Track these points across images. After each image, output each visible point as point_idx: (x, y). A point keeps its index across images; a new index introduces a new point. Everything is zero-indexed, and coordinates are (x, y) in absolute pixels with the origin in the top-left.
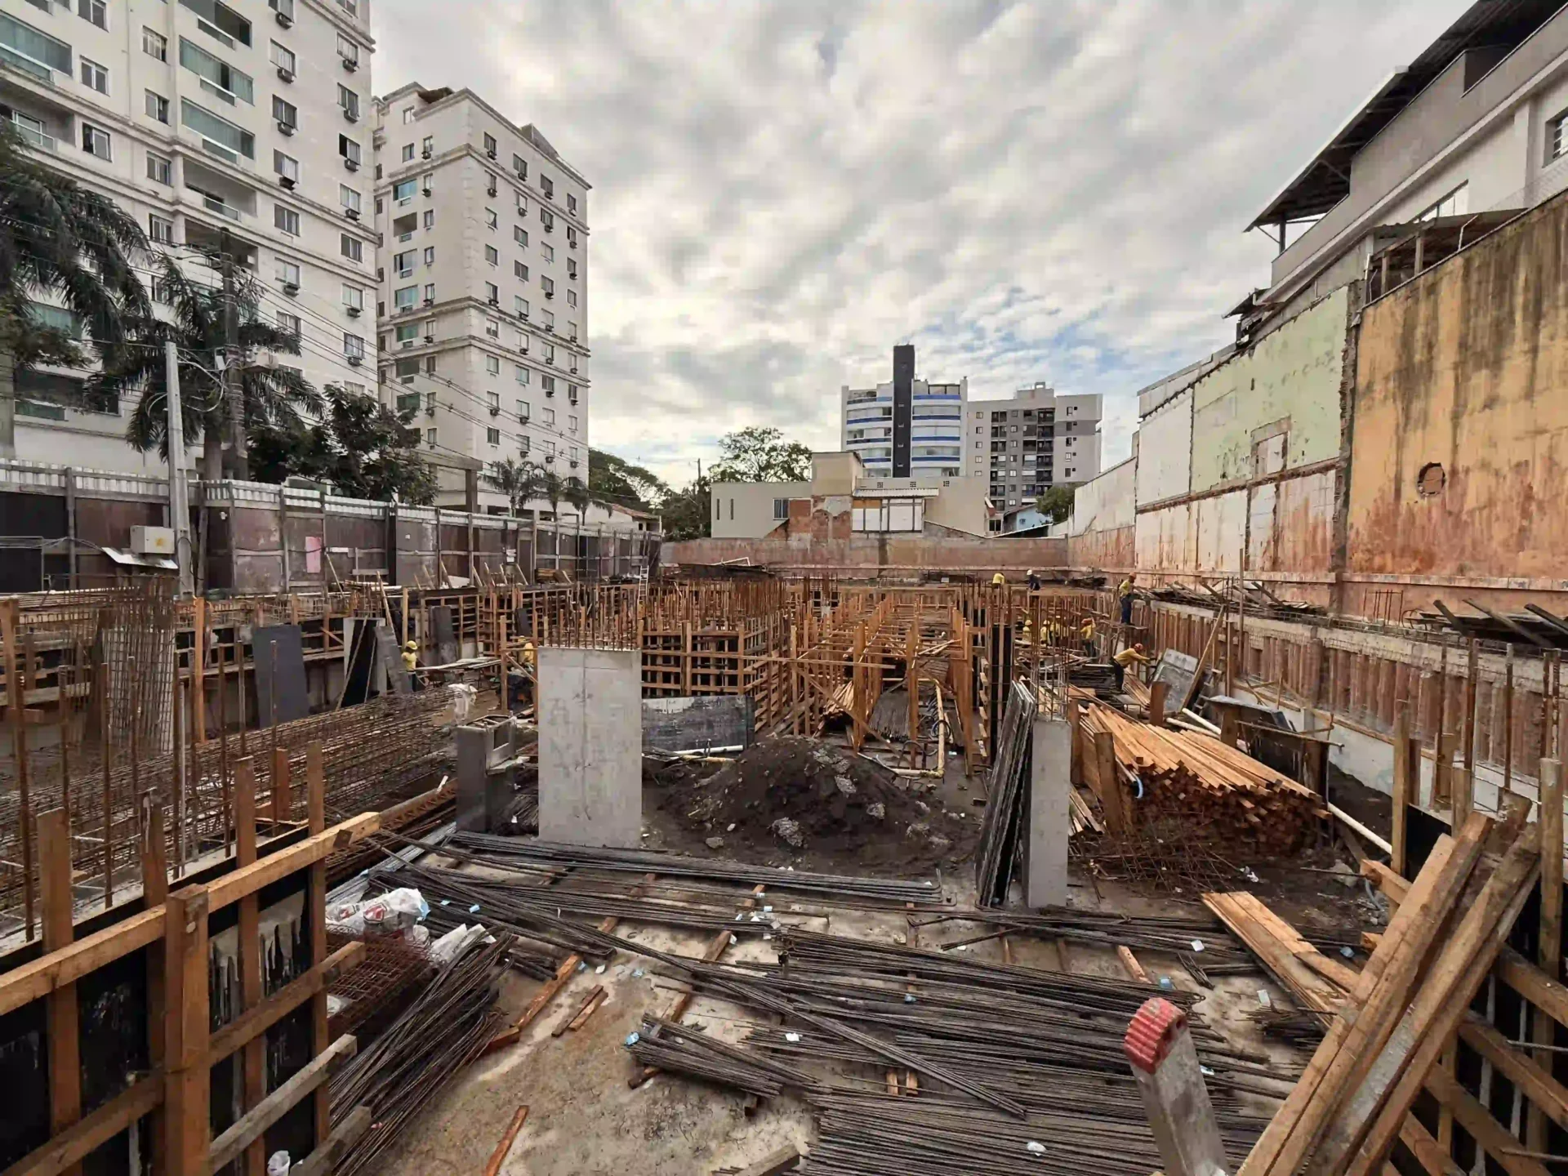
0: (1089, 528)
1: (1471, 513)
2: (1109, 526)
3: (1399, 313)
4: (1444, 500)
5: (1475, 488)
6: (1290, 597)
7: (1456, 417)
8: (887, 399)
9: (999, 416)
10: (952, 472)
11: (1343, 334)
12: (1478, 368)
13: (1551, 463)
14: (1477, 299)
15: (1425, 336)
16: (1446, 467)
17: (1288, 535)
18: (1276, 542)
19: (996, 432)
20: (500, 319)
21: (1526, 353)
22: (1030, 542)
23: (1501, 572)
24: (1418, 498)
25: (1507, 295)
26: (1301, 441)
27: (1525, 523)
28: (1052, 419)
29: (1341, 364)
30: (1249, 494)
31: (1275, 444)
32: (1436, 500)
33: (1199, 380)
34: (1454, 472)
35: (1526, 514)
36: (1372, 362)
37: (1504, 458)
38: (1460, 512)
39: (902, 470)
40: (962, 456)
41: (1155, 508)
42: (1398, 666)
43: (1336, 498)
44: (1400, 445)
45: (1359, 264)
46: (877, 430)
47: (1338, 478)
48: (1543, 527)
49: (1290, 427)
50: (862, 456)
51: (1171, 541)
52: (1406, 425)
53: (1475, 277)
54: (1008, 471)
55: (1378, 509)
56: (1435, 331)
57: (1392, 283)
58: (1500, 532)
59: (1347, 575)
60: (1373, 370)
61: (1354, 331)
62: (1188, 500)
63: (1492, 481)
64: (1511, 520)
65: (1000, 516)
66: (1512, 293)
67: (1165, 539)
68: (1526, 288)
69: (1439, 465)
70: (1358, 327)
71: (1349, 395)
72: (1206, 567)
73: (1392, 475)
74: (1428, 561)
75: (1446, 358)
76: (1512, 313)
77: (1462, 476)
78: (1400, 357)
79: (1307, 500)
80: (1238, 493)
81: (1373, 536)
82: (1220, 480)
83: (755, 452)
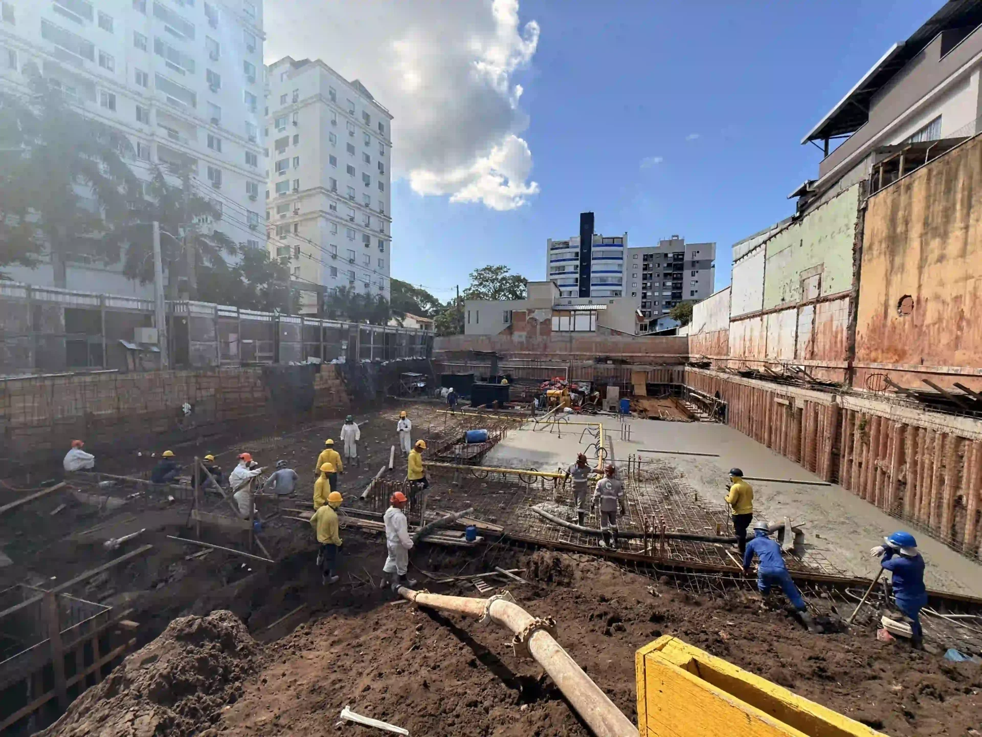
0: (701, 330)
1: (928, 326)
2: (713, 329)
3: (889, 201)
4: (912, 318)
5: (931, 311)
6: (820, 376)
7: (921, 268)
8: (576, 247)
9: (647, 258)
10: (617, 294)
11: (856, 214)
12: (934, 237)
13: (975, 296)
14: (935, 194)
15: (904, 217)
16: (914, 298)
17: (820, 337)
18: (813, 342)
19: (646, 268)
20: (338, 199)
21: (961, 229)
22: (664, 339)
23: (945, 363)
24: (897, 316)
25: (952, 193)
26: (829, 279)
27: (959, 333)
28: (682, 259)
29: (854, 232)
30: (798, 312)
31: (814, 281)
32: (908, 318)
33: (769, 239)
34: (919, 301)
35: (960, 328)
36: (873, 231)
37: (948, 293)
38: (922, 325)
39: (584, 293)
40: (624, 283)
41: (741, 319)
42: (883, 420)
43: (849, 315)
44: (888, 283)
45: (865, 170)
46: (570, 266)
47: (851, 303)
48: (970, 335)
49: (823, 270)
50: (559, 283)
51: (751, 340)
52: (891, 271)
53: (933, 181)
54: (653, 293)
55: (874, 321)
56: (910, 214)
57: (886, 182)
58: (945, 339)
59: (854, 364)
60: (872, 235)
61: (862, 211)
62: (762, 314)
63: (940, 306)
64: (951, 332)
65: (647, 321)
66: (955, 192)
67: (747, 338)
68: (963, 189)
69: (910, 296)
70: (865, 209)
71: (858, 250)
72: (772, 356)
73: (883, 302)
74: (901, 355)
75: (916, 230)
76: (954, 205)
77: (923, 303)
78: (889, 229)
79: (832, 317)
80: (791, 310)
81: (870, 338)
82: (781, 303)
83: (492, 281)
